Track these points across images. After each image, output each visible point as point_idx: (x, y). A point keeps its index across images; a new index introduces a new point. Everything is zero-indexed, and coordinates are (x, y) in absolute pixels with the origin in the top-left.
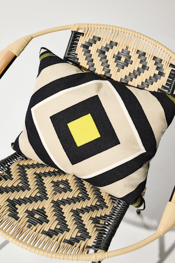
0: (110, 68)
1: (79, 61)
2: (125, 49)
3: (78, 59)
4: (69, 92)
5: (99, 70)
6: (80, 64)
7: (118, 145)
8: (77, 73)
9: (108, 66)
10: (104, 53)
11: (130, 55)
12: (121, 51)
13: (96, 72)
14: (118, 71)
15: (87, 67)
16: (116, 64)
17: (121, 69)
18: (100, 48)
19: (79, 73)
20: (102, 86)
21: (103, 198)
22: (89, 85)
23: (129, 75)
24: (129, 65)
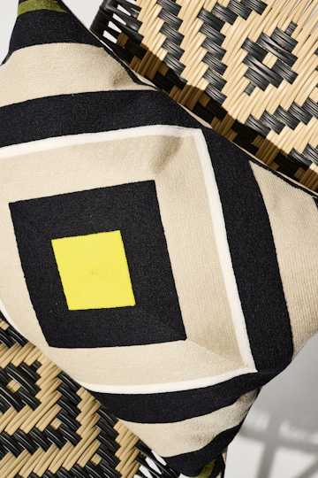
0: (224, 77)
1: (140, 32)
2: (284, 29)
3: (140, 24)
4: (74, 147)
5: (195, 74)
6: (144, 42)
7: (179, 342)
8: (113, 89)
9: (223, 69)
10: (217, 25)
11: (294, 52)
12: (269, 33)
13: (183, 75)
14: (249, 91)
15: (162, 55)
16: (245, 68)
17: (257, 89)
18: (209, 8)
19: (120, 88)
20: (176, 149)
21: (118, 440)
22: (139, 139)
23: (277, 112)
24: (284, 83)
